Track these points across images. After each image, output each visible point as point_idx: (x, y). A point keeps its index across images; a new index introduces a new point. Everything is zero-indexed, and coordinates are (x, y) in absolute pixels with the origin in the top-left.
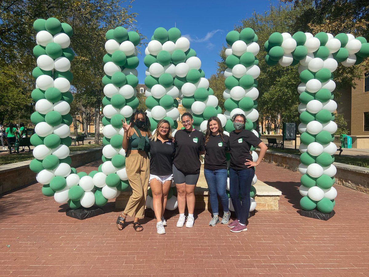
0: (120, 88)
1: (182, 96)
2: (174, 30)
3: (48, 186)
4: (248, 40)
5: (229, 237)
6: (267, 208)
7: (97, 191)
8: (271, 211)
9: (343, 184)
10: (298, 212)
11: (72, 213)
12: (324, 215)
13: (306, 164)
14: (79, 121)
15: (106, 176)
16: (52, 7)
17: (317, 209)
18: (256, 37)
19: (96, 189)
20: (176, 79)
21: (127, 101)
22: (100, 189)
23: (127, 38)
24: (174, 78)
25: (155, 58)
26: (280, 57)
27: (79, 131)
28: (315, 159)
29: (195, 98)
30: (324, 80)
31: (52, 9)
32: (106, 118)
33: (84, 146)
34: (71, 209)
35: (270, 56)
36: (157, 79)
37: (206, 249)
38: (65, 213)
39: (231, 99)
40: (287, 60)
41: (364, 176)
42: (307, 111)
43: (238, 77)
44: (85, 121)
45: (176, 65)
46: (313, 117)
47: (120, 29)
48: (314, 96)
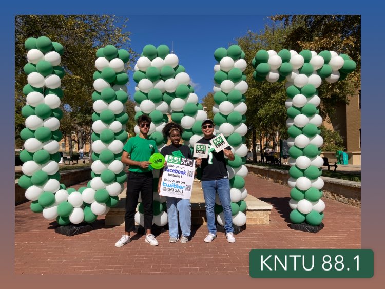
0: (109, 103)
1: (171, 111)
2: (163, 47)
3: (36, 202)
4: (236, 57)
5: (217, 251)
6: (258, 223)
7: (86, 207)
8: (263, 226)
9: (335, 199)
10: (288, 225)
11: (60, 229)
12: (313, 228)
13: (295, 178)
14: (74, 140)
15: (95, 192)
16: (46, 27)
17: (306, 222)
18: (243, 54)
19: (85, 206)
20: (165, 94)
21: (116, 117)
22: (89, 205)
23: (116, 56)
24: (163, 94)
25: (145, 74)
26: (267, 73)
27: (74, 150)
28: (304, 172)
29: (184, 113)
30: (309, 95)
31: (46, 28)
32: (96, 134)
33: (79, 165)
34: (60, 226)
35: (257, 72)
36: (146, 94)
37: (193, 263)
38: (54, 230)
39: (220, 113)
40: (274, 76)
41: (355, 190)
42: (294, 125)
43: (227, 92)
44: (80, 140)
45: (164, 81)
46: (300, 131)
47: (110, 48)
48: (300, 110)
